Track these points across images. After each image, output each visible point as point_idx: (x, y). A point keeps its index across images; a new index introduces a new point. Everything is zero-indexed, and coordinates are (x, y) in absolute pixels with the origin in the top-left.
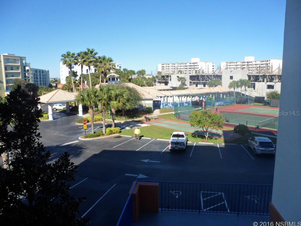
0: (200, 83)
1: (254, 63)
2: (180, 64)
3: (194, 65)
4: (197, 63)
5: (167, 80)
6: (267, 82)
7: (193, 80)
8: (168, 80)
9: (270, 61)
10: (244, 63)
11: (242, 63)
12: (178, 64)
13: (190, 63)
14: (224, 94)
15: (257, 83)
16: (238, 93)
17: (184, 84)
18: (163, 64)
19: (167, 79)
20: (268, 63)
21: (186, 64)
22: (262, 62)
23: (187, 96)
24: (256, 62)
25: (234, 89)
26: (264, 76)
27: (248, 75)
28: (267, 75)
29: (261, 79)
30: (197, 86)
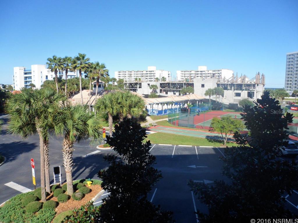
0: (170, 91)
1: (207, 72)
2: (137, 72)
3: (151, 73)
4: (153, 71)
5: (135, 88)
6: (234, 90)
7: (163, 88)
8: (137, 88)
9: (221, 70)
10: (198, 72)
11: (196, 72)
12: (135, 72)
13: (147, 72)
14: (201, 101)
15: (225, 91)
16: (213, 102)
17: (155, 91)
18: (120, 72)
19: (136, 86)
20: (220, 72)
21: (143, 72)
22: (214, 71)
23: (167, 103)
24: (208, 71)
25: (210, 96)
26: (232, 85)
27: (217, 83)
28: (234, 83)
29: (229, 88)
30: (167, 94)
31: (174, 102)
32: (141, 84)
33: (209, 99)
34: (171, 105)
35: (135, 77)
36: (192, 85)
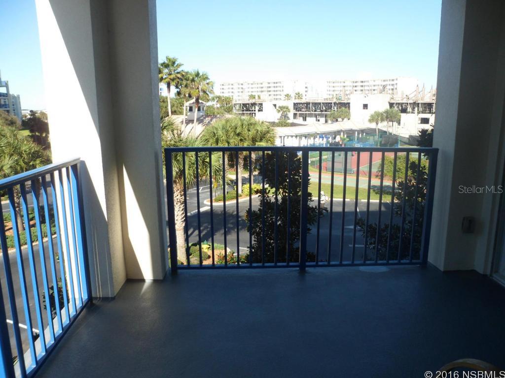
0: (311, 115)
1: (372, 83)
2: (252, 84)
3: (276, 85)
4: (280, 82)
5: (252, 111)
6: (419, 113)
7: (298, 111)
8: (255, 111)
9: (397, 80)
10: (356, 82)
11: (353, 82)
12: (248, 84)
13: (269, 83)
14: (362, 131)
15: (403, 115)
16: (383, 133)
17: (285, 117)
18: (223, 85)
19: (253, 109)
20: (394, 83)
21: (262, 84)
22: (384, 81)
23: (306, 136)
24: (374, 81)
25: (377, 124)
26: (415, 104)
27: (389, 103)
28: (419, 102)
29: (409, 109)
30: (305, 120)
31: (318, 134)
32: (261, 104)
33: (376, 129)
34: (312, 138)
35: (250, 94)
36: (347, 105)
